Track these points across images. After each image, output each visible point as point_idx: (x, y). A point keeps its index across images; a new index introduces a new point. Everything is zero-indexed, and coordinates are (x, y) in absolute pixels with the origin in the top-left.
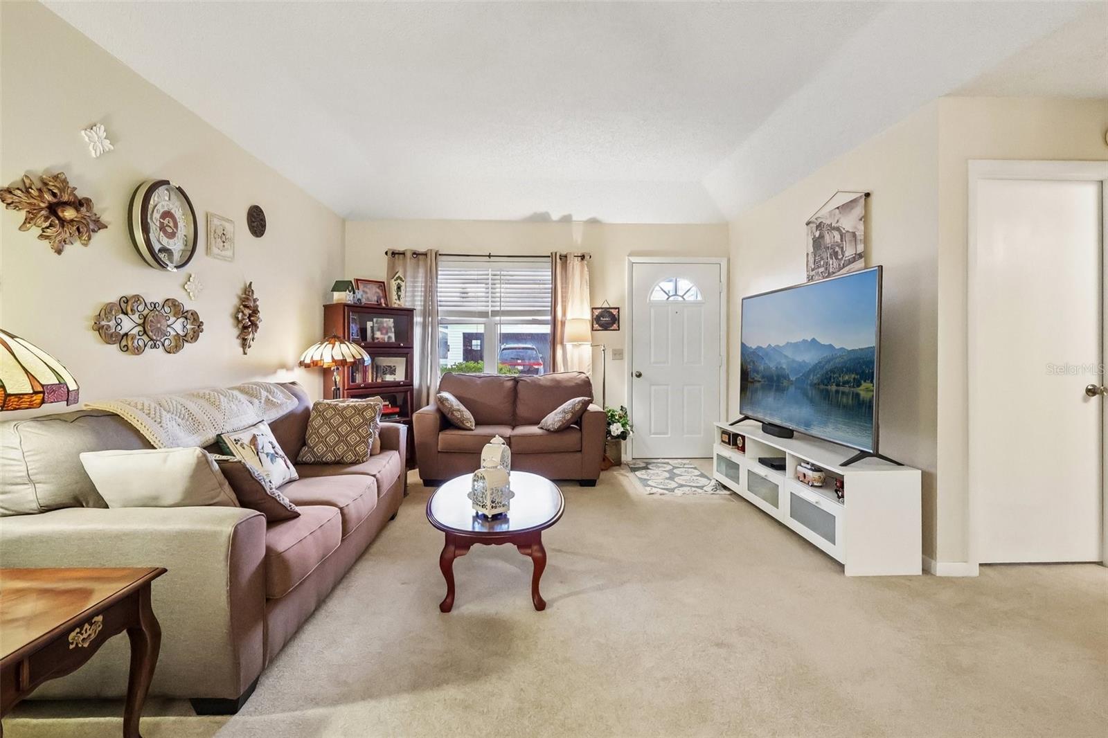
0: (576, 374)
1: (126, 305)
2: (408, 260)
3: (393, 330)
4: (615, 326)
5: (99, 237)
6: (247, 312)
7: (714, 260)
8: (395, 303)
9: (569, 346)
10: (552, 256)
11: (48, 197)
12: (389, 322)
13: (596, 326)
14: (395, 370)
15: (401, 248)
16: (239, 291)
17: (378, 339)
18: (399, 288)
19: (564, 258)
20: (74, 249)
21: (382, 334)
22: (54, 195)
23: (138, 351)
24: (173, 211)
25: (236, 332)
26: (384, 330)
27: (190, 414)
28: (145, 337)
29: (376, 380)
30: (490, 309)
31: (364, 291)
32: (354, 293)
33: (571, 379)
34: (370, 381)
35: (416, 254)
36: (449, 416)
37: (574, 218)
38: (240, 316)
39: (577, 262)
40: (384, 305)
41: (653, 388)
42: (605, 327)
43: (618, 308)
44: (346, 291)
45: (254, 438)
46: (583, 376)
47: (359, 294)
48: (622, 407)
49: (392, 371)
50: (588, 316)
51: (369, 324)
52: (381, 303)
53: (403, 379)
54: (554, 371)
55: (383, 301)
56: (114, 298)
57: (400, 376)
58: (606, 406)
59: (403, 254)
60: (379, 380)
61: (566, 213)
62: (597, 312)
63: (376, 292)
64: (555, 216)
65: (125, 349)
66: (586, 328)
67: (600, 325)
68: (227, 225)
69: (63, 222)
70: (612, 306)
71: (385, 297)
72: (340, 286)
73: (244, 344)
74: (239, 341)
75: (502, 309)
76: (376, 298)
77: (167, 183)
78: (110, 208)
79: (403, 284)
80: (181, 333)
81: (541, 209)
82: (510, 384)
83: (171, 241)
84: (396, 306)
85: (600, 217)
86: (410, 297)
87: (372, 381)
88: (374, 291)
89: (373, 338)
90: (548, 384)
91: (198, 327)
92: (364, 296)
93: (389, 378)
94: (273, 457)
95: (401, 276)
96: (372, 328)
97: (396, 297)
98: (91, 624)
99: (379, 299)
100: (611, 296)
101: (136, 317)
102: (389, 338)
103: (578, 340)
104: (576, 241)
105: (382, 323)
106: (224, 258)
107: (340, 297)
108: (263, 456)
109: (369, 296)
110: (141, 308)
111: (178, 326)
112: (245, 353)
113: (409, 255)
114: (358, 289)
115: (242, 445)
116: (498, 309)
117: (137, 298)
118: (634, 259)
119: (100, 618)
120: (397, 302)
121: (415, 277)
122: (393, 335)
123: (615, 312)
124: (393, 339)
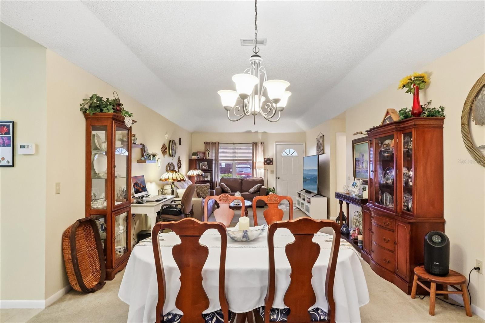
0: (259, 178)
2: (211, 145)
3: (207, 165)
4: (271, 163)
5: (167, 153)
7: (301, 143)
8: (208, 158)
9: (257, 170)
10: (252, 143)
11: (163, 148)
12: (206, 163)
13: (266, 163)
15: (208, 141)
16: (178, 158)
17: (203, 168)
18: (209, 153)
19: (256, 143)
20: (166, 156)
21: (204, 166)
22: (165, 148)
30: (234, 159)
33: (257, 179)
34: (201, 180)
35: (213, 143)
36: (224, 189)
37: (259, 132)
39: (260, 145)
41: (283, 182)
42: (268, 164)
43: (272, 158)
46: (261, 178)
48: (274, 188)
49: (207, 177)
50: (263, 160)
51: (201, 164)
54: (253, 177)
55: (204, 157)
56: (167, 164)
57: (209, 178)
58: (268, 187)
59: (209, 143)
60: (203, 180)
61: (256, 130)
62: (266, 159)
64: (253, 131)
66: (262, 165)
67: (267, 163)
68: (177, 144)
70: (270, 157)
71: (205, 157)
72: (194, 154)
75: (238, 158)
77: (174, 140)
79: (209, 152)
81: (249, 129)
82: (240, 181)
83: (174, 151)
84: (208, 159)
85: (266, 131)
90: (251, 180)
91: (174, 168)
93: (206, 179)
96: (202, 165)
99: (203, 157)
100: (271, 154)
101: (169, 166)
102: (206, 168)
103: (260, 168)
104: (259, 138)
105: (204, 164)
106: (178, 152)
107: (194, 157)
109: (201, 156)
111: (172, 168)
113: (211, 143)
114: (198, 155)
116: (236, 158)
117: (169, 163)
118: (277, 143)
121: (212, 150)
122: (207, 167)
123: (271, 159)
124: (207, 168)
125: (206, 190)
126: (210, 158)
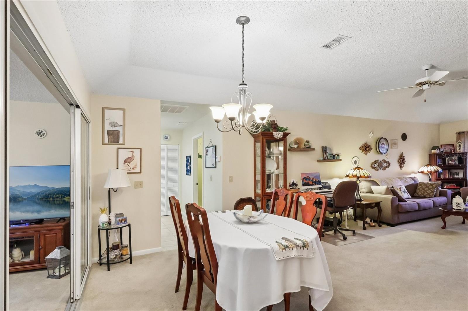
1: (376, 162)
2: (466, 135)
3: (457, 160)
5: (372, 151)
6: (401, 160)
11: (365, 147)
12: (455, 158)
14: (459, 174)
15: (463, 131)
16: (399, 154)
17: (450, 163)
18: (460, 146)
20: (368, 154)
21: (452, 162)
22: (366, 147)
23: (378, 170)
24: (384, 143)
25: (399, 165)
26: (453, 161)
27: (387, 182)
28: (379, 168)
29: (450, 177)
31: (444, 148)
32: (440, 149)
34: (447, 177)
38: (399, 161)
40: (453, 152)
44: (436, 149)
45: (400, 188)
47: (442, 150)
49: (458, 174)
52: (452, 152)
53: (462, 177)
55: (453, 151)
56: (374, 161)
57: (461, 176)
59: (464, 133)
60: (451, 177)
63: (450, 148)
65: (376, 170)
68: (396, 141)
69: (367, 150)
71: (454, 150)
72: (434, 148)
73: (401, 167)
74: (399, 167)
76: (450, 150)
77: (383, 138)
78: (373, 146)
79: (461, 144)
80: (386, 166)
83: (383, 148)
84: (458, 152)
87: (448, 177)
88: (449, 148)
89: (448, 163)
91: (389, 164)
92: (444, 150)
93: (456, 176)
94: (404, 192)
95: (460, 142)
96: (448, 160)
97: (459, 149)
99: (451, 150)
101: (377, 164)
102: (455, 163)
105: (452, 158)
106: (395, 148)
107: (433, 151)
108: (402, 192)
109: (447, 150)
110: (378, 162)
111: (385, 165)
112: (401, 170)
113: (466, 133)
114: (442, 148)
115: (397, 189)
117: (377, 160)
120: (459, 151)
124: (457, 163)
125: (431, 189)
126: (462, 151)
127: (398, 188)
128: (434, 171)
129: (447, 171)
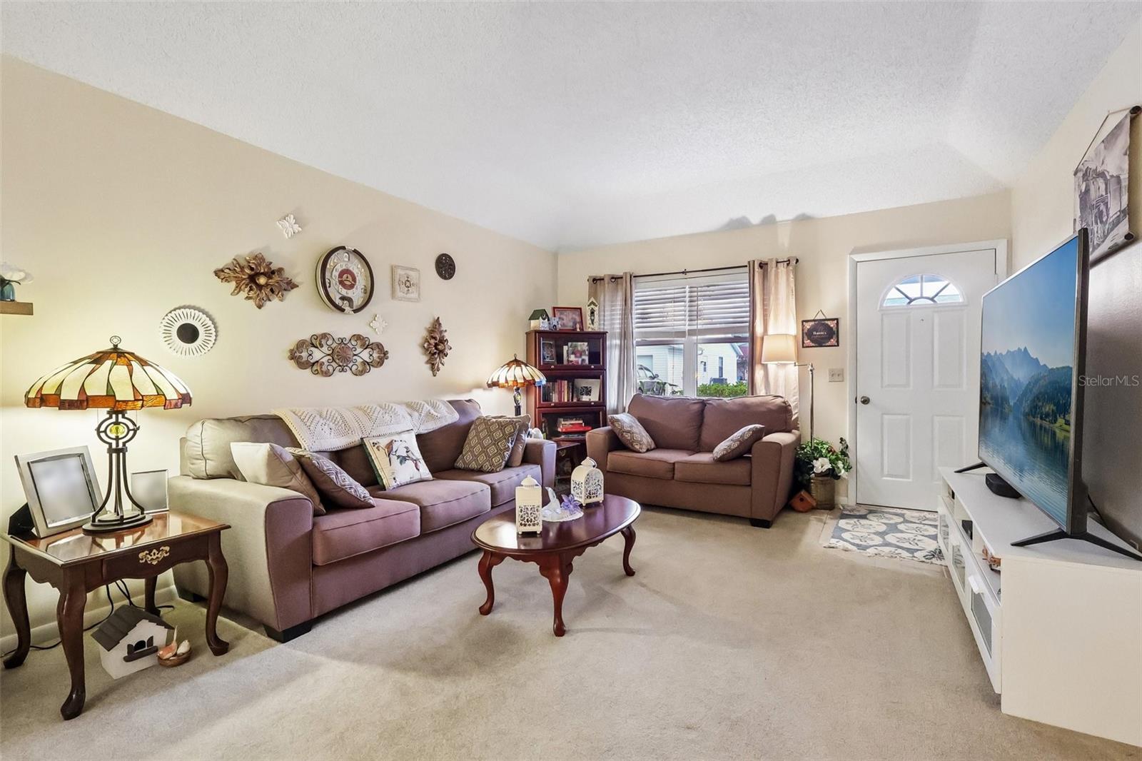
0: (771, 398)
1: (318, 341)
2: (606, 285)
3: (587, 353)
4: (833, 341)
5: (292, 295)
6: (432, 341)
7: (984, 244)
8: (589, 327)
9: (772, 366)
10: (750, 265)
11: (248, 271)
12: (583, 346)
13: (807, 342)
14: (590, 391)
15: (602, 274)
16: (427, 323)
17: (571, 361)
18: (592, 313)
19: (763, 265)
20: (274, 304)
21: (576, 357)
22: (252, 269)
23: (327, 374)
24: (351, 269)
25: (425, 358)
26: (576, 354)
27: (344, 421)
28: (334, 364)
29: (572, 400)
30: (687, 328)
31: (560, 318)
32: (549, 320)
34: (566, 400)
35: (615, 279)
36: (620, 437)
37: (779, 218)
38: (426, 345)
39: (782, 268)
40: (578, 330)
41: (886, 417)
42: (820, 343)
43: (837, 319)
44: (538, 319)
45: (391, 443)
46: (779, 401)
47: (554, 321)
48: (842, 439)
49: (588, 392)
50: (793, 329)
51: (565, 348)
52: (576, 328)
53: (597, 400)
54: (753, 394)
55: (578, 326)
56: (306, 337)
57: (594, 397)
58: (814, 436)
59: (603, 279)
60: (575, 400)
61: (767, 214)
62: (808, 326)
63: (572, 318)
64: (755, 219)
66: (790, 347)
67: (812, 341)
68: (412, 274)
69: (260, 287)
70: (828, 318)
71: (581, 322)
72: (536, 315)
73: (434, 368)
74: (428, 366)
75: (700, 327)
76: (571, 324)
77: (343, 248)
78: (302, 272)
79: (596, 309)
80: (368, 360)
81: (736, 214)
82: (696, 407)
83: (349, 291)
84: (590, 330)
85: (809, 210)
86: (608, 320)
87: (568, 400)
88: (570, 317)
89: (568, 360)
90: (735, 408)
91: (384, 355)
92: (560, 323)
93: (585, 398)
94: (403, 460)
95: (594, 301)
96: (568, 351)
97: (590, 322)
98: (159, 551)
99: (575, 324)
100: (826, 305)
101: (325, 349)
102: (583, 360)
103: (780, 358)
104: (783, 245)
105: (576, 346)
106: (409, 300)
107: (541, 324)
108: (394, 458)
109: (567, 322)
110: (330, 342)
111: (364, 355)
112: (435, 376)
113: (606, 280)
114: (555, 316)
115: (378, 448)
116: (695, 327)
117: (324, 336)
118: (857, 258)
119: (167, 548)
120: (592, 326)
121: (613, 301)
122: (586, 358)
123: (832, 324)
124: (587, 362)
125: (499, 440)
126: (596, 327)
127: (384, 442)
128: (523, 381)
129: (566, 382)
